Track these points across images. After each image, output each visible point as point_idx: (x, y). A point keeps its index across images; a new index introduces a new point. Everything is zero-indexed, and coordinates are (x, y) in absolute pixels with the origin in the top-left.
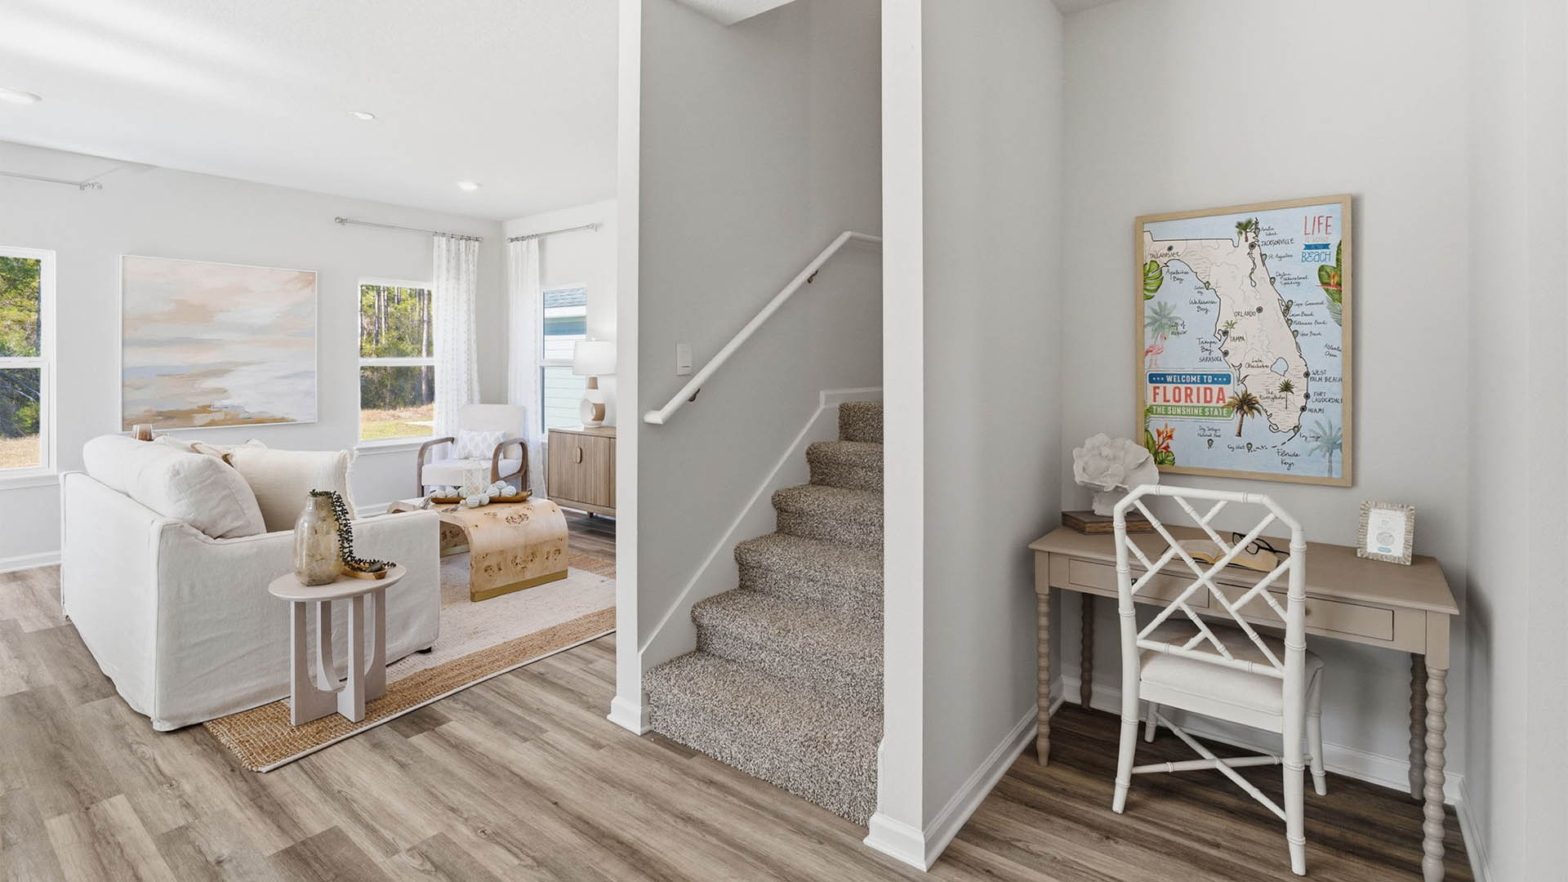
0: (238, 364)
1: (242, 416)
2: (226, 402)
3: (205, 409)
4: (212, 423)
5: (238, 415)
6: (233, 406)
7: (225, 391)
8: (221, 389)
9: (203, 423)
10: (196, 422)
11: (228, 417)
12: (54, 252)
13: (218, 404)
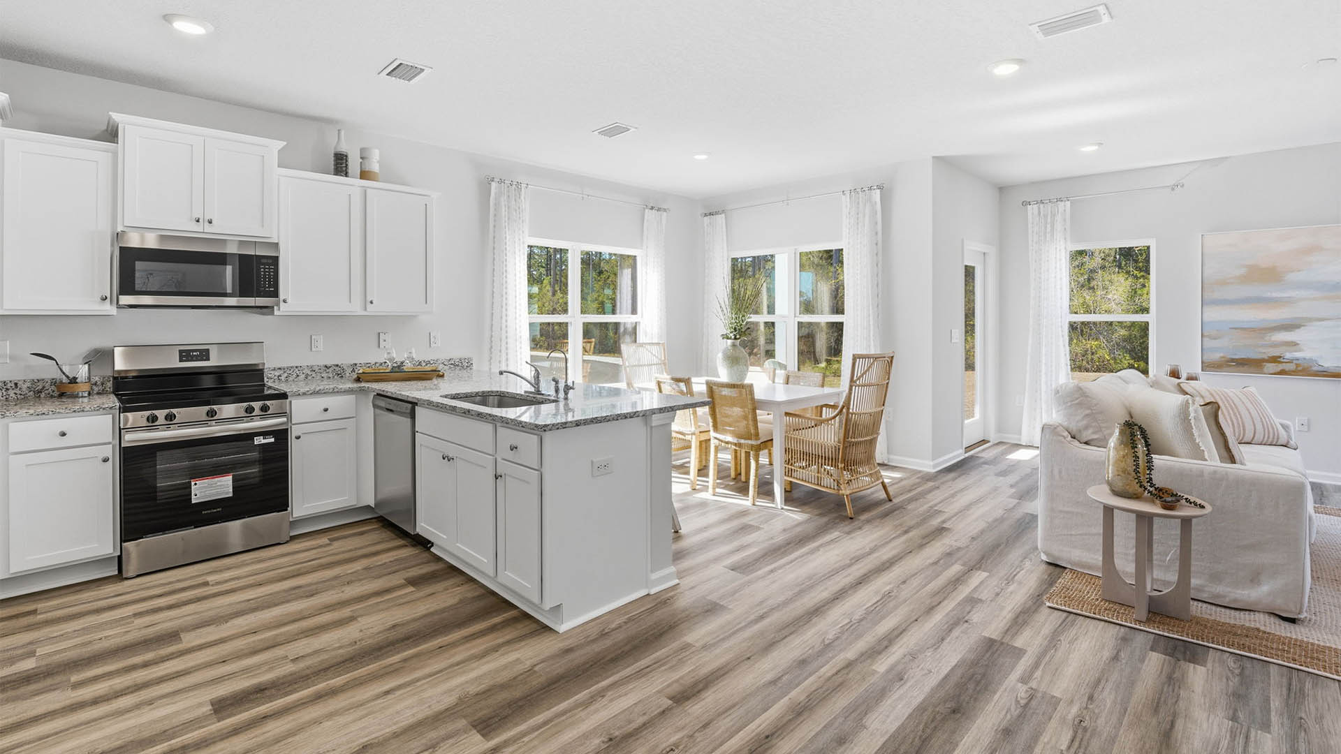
0: (1310, 320)
1: (1315, 368)
2: (1297, 355)
3: (1275, 360)
4: (1282, 372)
5: (1311, 367)
6: (1305, 359)
7: (1298, 344)
8: (1292, 342)
9: (1271, 372)
10: (1265, 370)
11: (1299, 368)
12: (1155, 239)
13: (1288, 356)
